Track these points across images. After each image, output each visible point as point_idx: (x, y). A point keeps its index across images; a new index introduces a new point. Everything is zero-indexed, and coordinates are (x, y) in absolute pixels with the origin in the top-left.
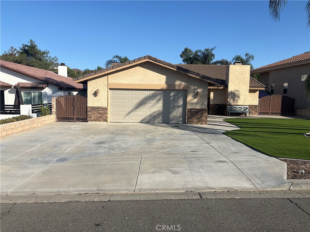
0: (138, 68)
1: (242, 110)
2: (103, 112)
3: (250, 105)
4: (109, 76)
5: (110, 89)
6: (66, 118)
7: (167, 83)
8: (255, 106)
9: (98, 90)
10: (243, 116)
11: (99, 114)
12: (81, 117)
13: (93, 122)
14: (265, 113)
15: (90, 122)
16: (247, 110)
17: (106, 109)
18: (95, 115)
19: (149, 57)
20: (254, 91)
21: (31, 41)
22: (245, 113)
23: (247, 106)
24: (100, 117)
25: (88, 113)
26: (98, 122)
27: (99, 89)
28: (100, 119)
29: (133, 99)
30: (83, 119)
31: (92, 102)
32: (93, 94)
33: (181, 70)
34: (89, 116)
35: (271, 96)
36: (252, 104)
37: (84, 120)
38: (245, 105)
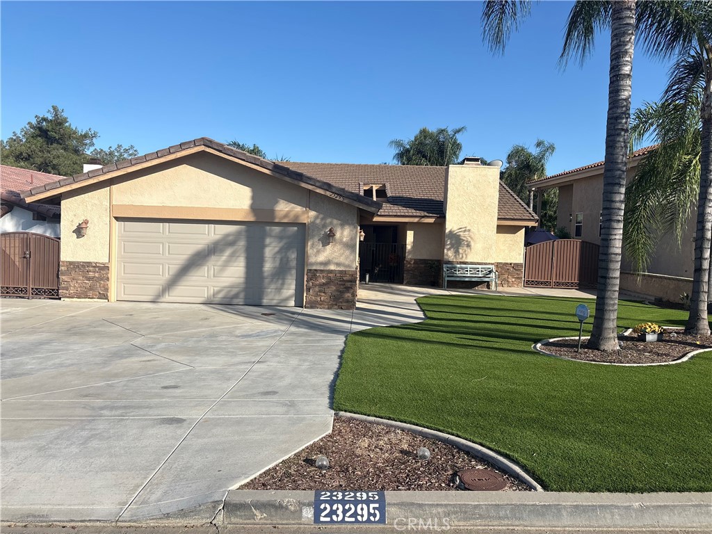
1: (480, 276)
2: (97, 275)
3: (503, 262)
4: (114, 187)
6: (9, 288)
8: (516, 266)
9: (86, 222)
10: (481, 290)
11: (89, 279)
12: (45, 288)
13: (74, 299)
14: (542, 283)
15: (66, 299)
16: (493, 275)
17: (105, 268)
18: (79, 282)
19: (207, 143)
20: (514, 230)
21: (55, 108)
22: (488, 282)
23: (492, 264)
24: (91, 288)
25: (62, 277)
26: (87, 300)
27: (89, 219)
28: (90, 293)
29: (173, 245)
30: (50, 292)
31: (71, 250)
32: (73, 232)
33: (285, 175)
34: (63, 286)
35: (556, 243)
36: (509, 262)
37: (53, 295)
38: (485, 264)
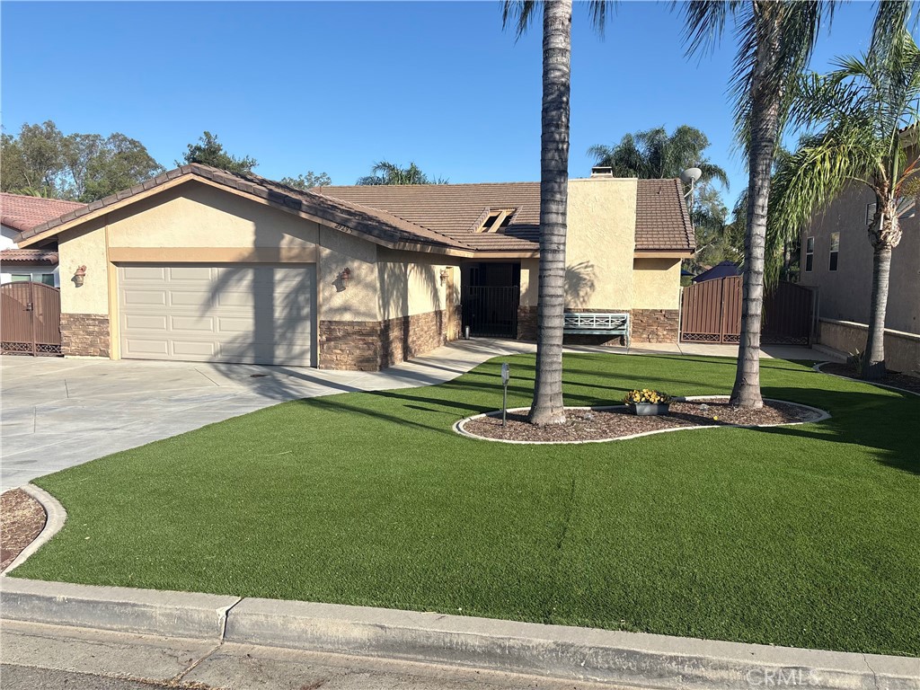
0: (181, 202)
1: (610, 327)
2: (96, 329)
3: (651, 308)
4: (109, 227)
5: (117, 264)
8: (669, 314)
9: (83, 269)
10: (611, 348)
11: (89, 334)
12: (48, 344)
13: (76, 357)
14: (706, 337)
15: (69, 357)
16: (628, 327)
17: (104, 321)
18: (80, 337)
20: (665, 264)
21: (206, 134)
22: (622, 336)
23: (627, 312)
24: (92, 345)
25: (64, 332)
26: (89, 357)
27: (86, 265)
28: (91, 350)
29: (176, 293)
30: (54, 349)
31: (72, 302)
32: (72, 280)
34: (65, 341)
35: (726, 281)
36: (659, 308)
37: (56, 352)
38: (618, 311)
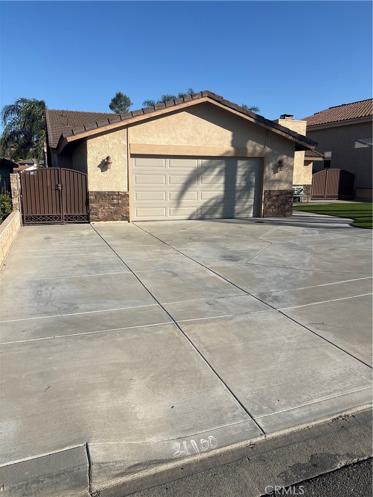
0: (184, 114)
1: (296, 193)
2: (120, 201)
4: (130, 129)
5: (133, 156)
6: (43, 216)
7: (233, 143)
8: (308, 187)
9: (108, 158)
11: (113, 205)
12: (76, 214)
13: (101, 222)
14: (320, 197)
15: (95, 223)
18: (106, 208)
19: (211, 96)
24: (116, 212)
25: (91, 205)
26: (112, 222)
27: (110, 156)
28: (115, 217)
29: (173, 176)
30: (81, 218)
31: (97, 182)
32: (98, 167)
34: (92, 211)
35: (327, 171)
36: (307, 184)
37: (83, 220)
